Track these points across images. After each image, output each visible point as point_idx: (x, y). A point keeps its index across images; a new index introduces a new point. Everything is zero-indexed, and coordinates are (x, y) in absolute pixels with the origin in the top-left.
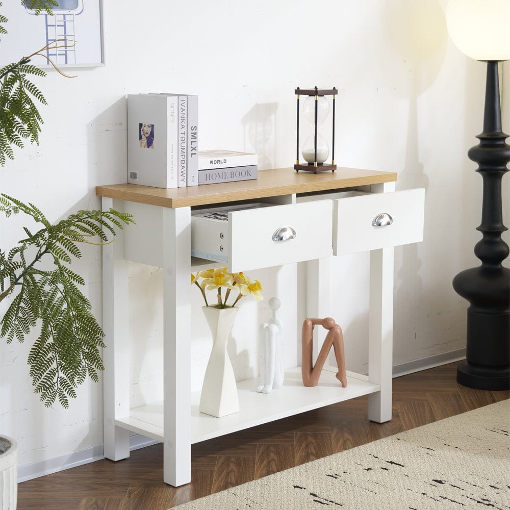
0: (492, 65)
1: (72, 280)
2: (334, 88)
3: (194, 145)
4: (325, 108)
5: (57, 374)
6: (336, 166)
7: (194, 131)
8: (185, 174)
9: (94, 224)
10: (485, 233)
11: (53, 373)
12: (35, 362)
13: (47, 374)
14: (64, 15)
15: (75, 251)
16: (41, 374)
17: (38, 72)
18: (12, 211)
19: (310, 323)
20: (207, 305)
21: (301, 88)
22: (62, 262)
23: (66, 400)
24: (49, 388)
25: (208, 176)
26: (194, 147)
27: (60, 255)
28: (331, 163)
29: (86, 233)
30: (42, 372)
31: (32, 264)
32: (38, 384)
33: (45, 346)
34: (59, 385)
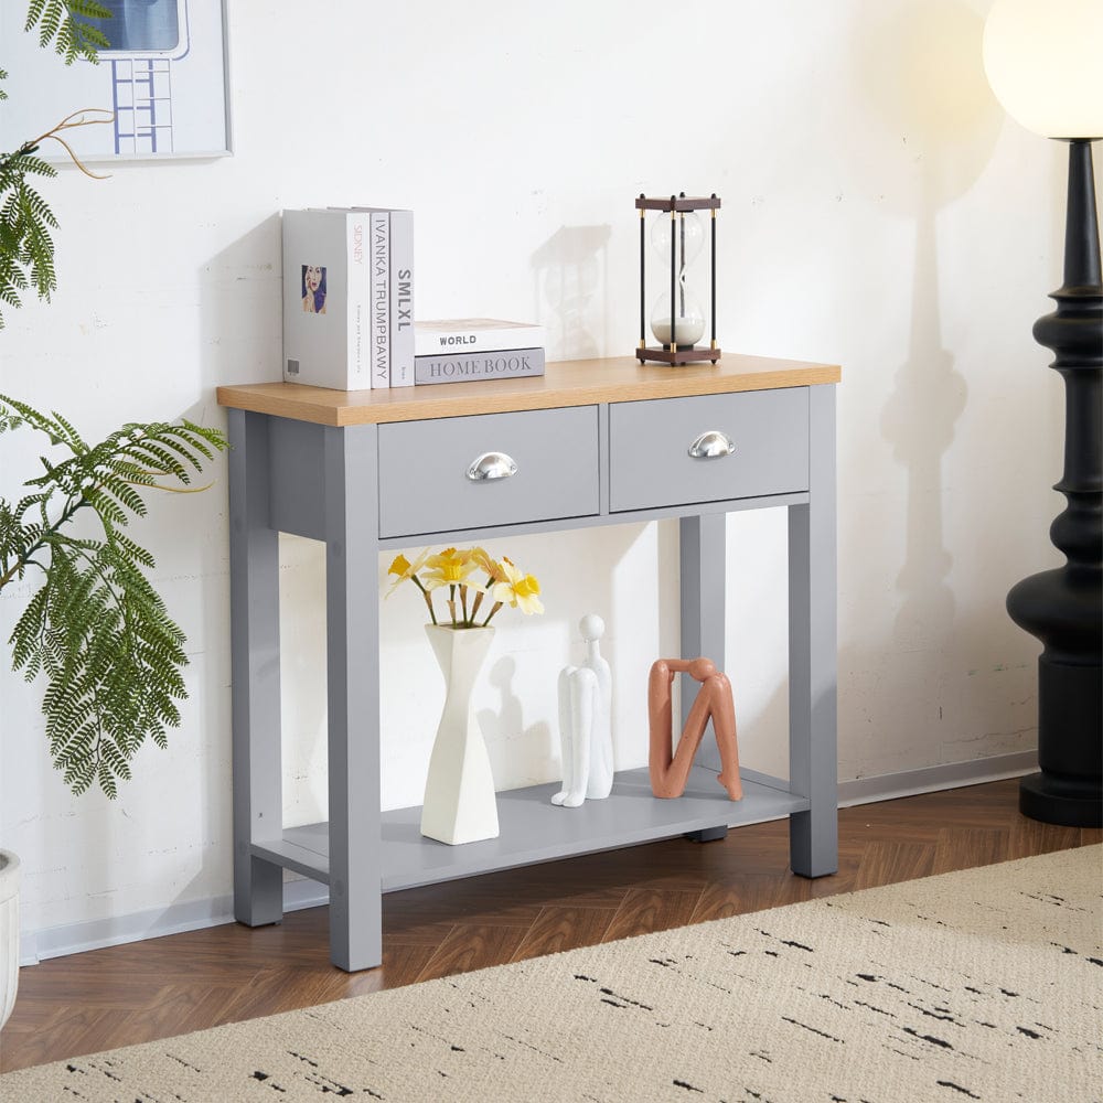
0: (1080, 147)
1: (133, 559)
2: (714, 196)
3: (405, 307)
4: (694, 234)
5: (97, 733)
6: (719, 351)
7: (405, 280)
8: (386, 362)
9: (163, 451)
10: (1072, 496)
11: (90, 732)
12: (57, 710)
13: (79, 733)
14: (150, 61)
15: (134, 503)
16: (67, 734)
17: (45, 169)
18: (9, 425)
19: (664, 669)
20: (435, 623)
21: (647, 197)
22: (116, 526)
23: (113, 783)
24: (81, 760)
25: (436, 367)
26: (404, 311)
27: (107, 510)
28: (709, 346)
29: (153, 469)
30: (70, 729)
31: (56, 527)
32: (60, 752)
33: (76, 681)
34: (100, 754)
